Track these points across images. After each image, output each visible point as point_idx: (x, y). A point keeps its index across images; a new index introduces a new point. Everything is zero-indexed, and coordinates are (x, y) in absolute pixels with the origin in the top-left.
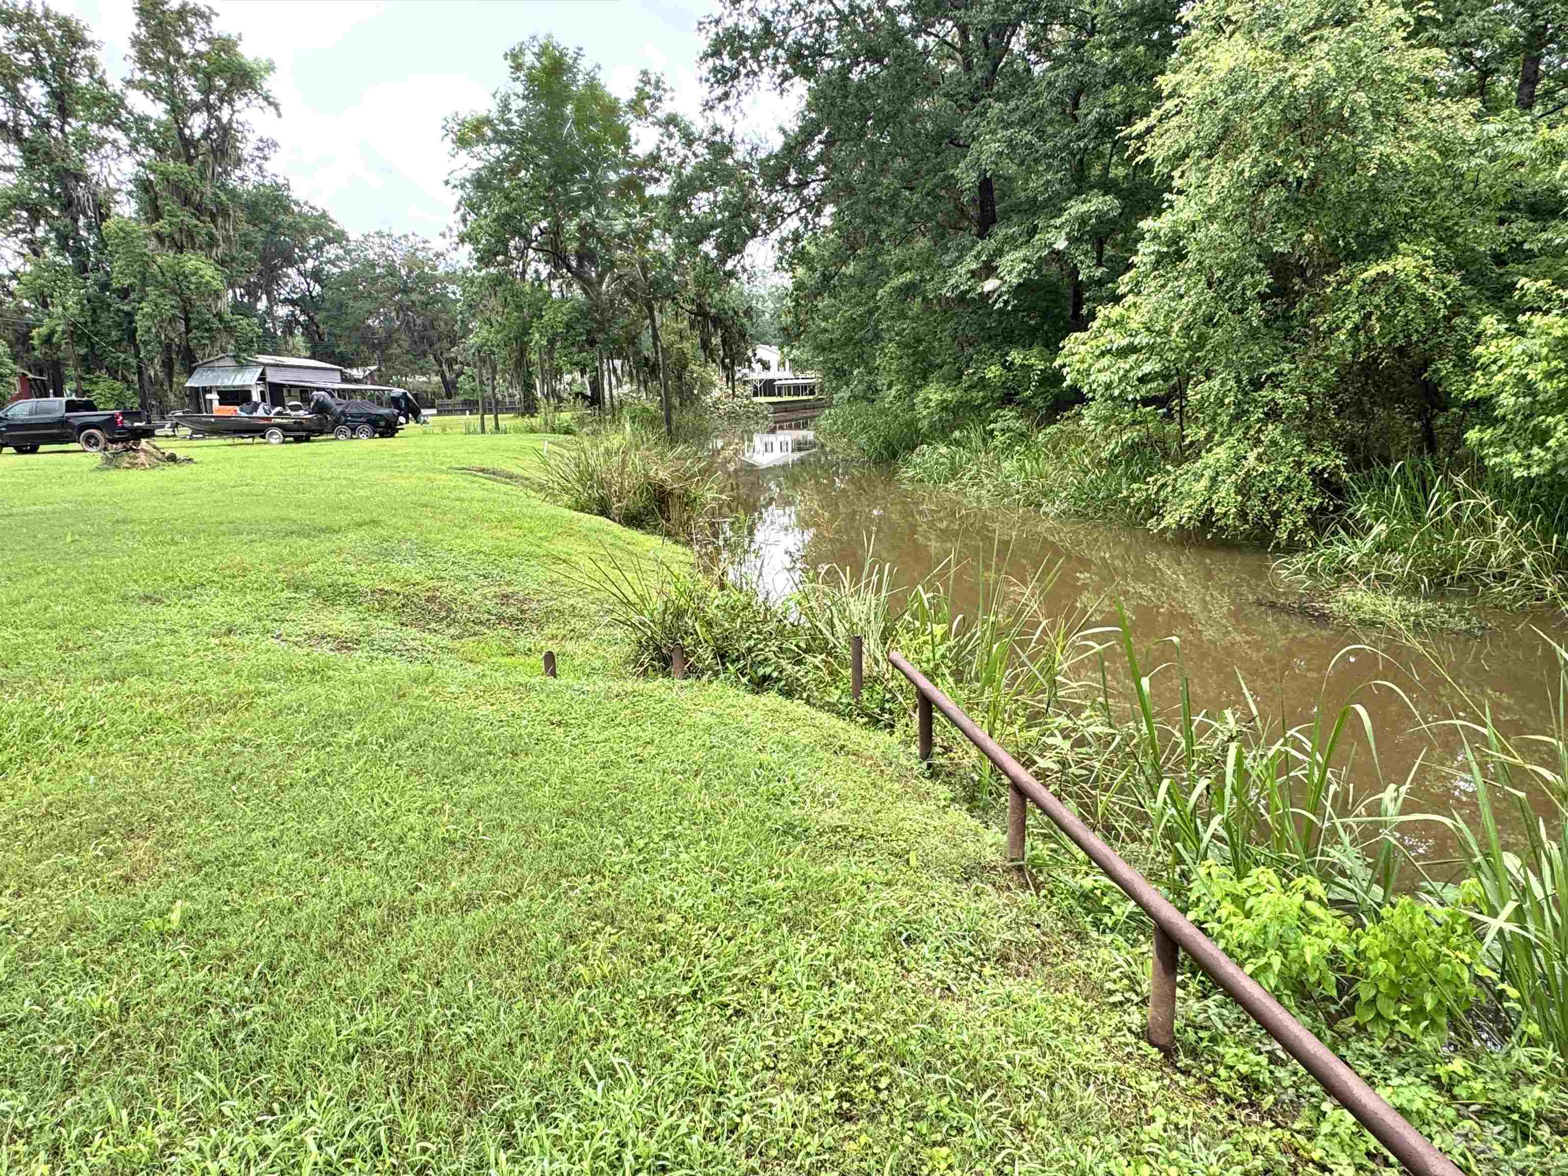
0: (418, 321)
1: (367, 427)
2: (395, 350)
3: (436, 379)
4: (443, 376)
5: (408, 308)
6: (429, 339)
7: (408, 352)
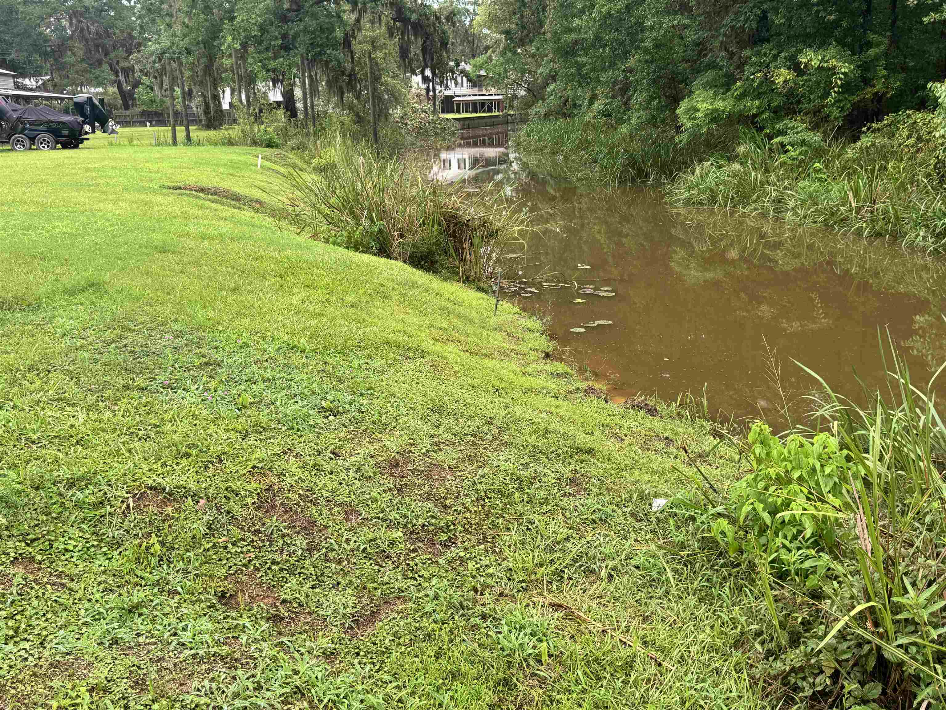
0: (93, 29)
1: (48, 137)
2: (69, 58)
3: (112, 90)
4: (120, 87)
5: (81, 14)
6: (104, 47)
7: (83, 60)
